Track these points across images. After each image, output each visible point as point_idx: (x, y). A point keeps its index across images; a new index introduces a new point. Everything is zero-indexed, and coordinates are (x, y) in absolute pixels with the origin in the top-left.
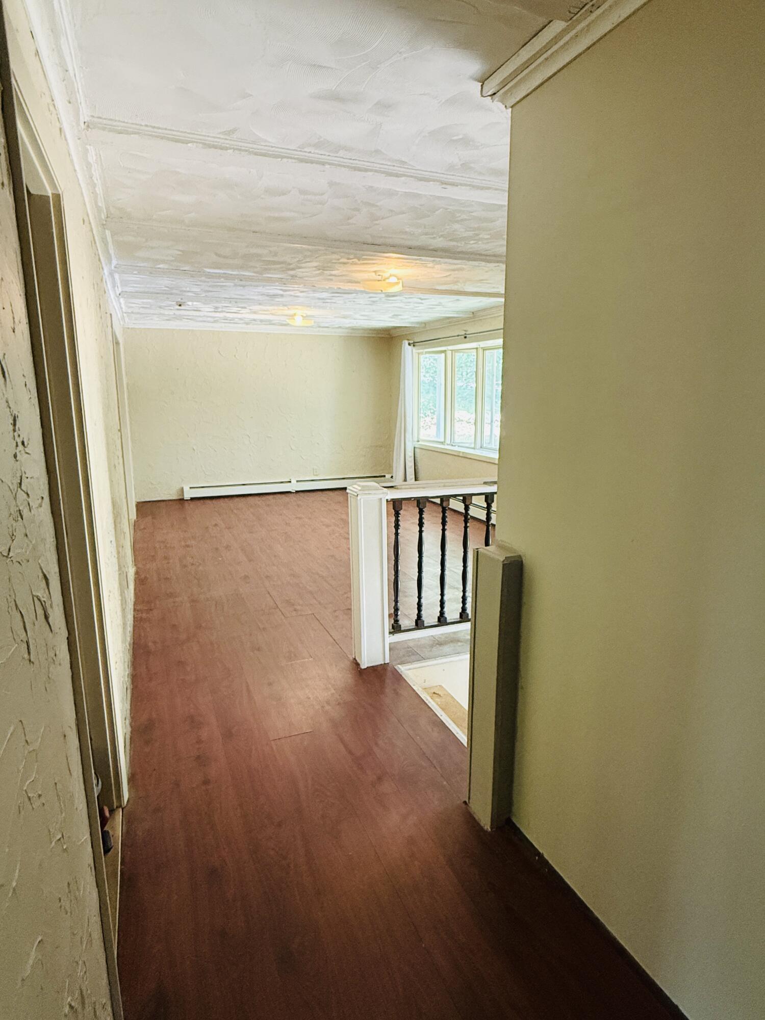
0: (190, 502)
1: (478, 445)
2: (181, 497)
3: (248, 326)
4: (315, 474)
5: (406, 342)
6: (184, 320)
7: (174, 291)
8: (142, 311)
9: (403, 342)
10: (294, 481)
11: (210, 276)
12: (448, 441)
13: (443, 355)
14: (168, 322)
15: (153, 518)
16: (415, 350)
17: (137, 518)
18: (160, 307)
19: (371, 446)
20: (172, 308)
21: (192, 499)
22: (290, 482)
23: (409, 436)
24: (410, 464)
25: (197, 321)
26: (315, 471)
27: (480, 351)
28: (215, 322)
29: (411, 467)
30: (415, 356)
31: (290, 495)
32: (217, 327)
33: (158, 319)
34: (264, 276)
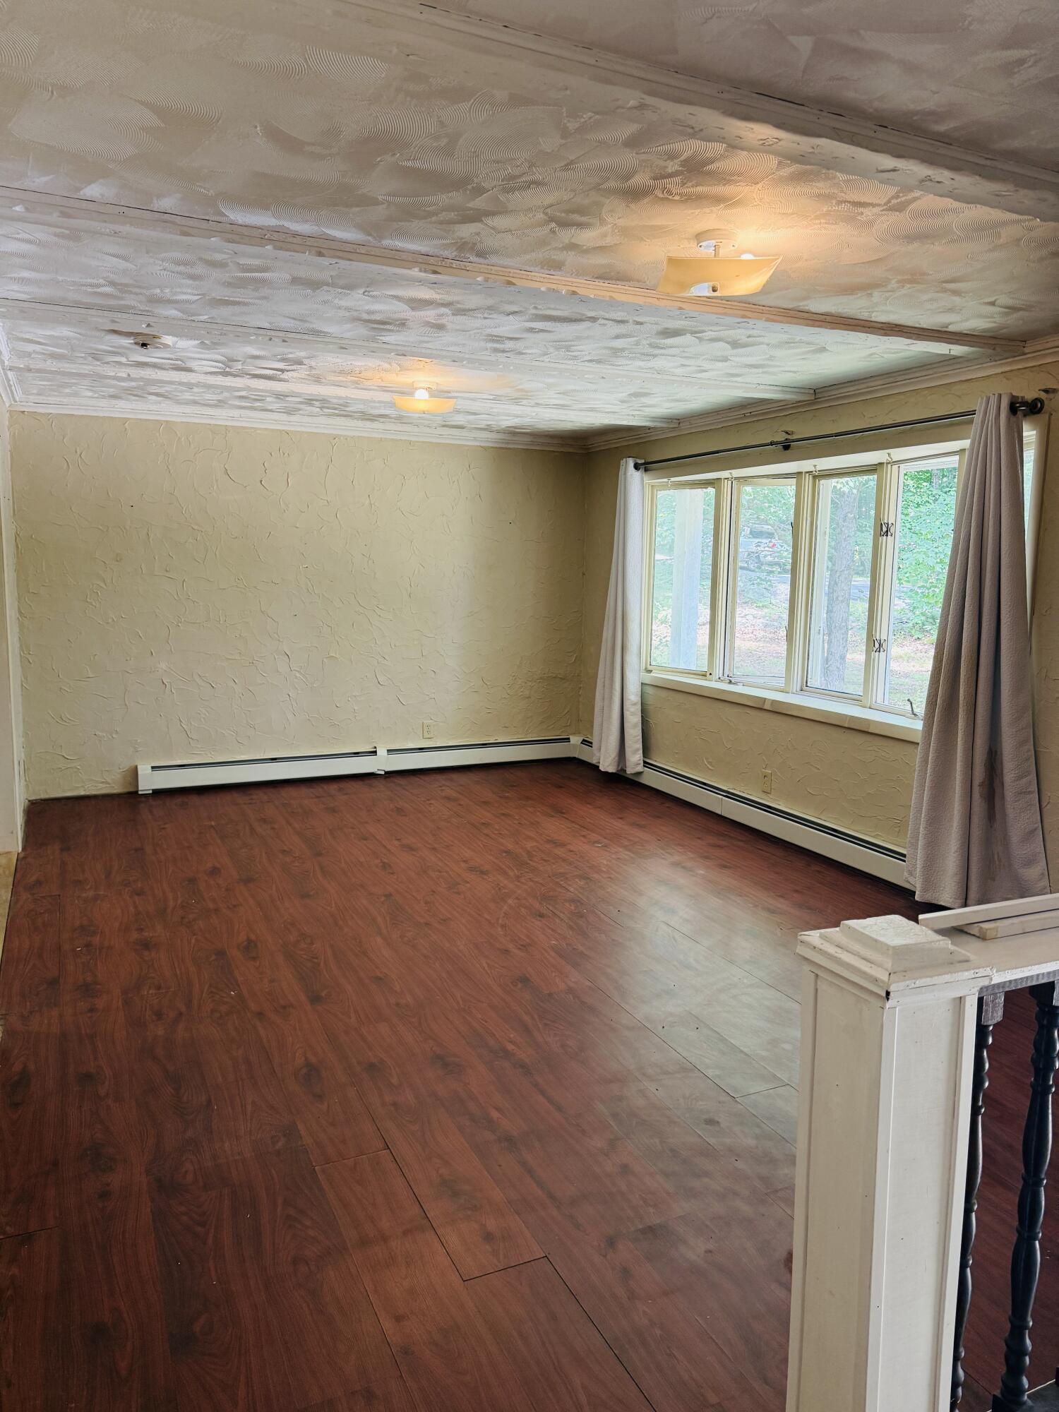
0: (151, 801)
1: (796, 685)
2: (132, 790)
3: (292, 418)
4: (426, 735)
5: (631, 463)
6: (151, 397)
7: (130, 301)
8: (51, 365)
9: (623, 462)
10: (382, 752)
11: (239, 234)
12: (718, 672)
13: (711, 491)
14: (114, 402)
15: (62, 850)
16: (649, 480)
17: (24, 848)
18: (96, 356)
19: (541, 678)
20: (123, 360)
21: (157, 793)
22: (375, 753)
23: (632, 659)
24: (634, 719)
25: (178, 402)
26: (426, 730)
27: (808, 481)
28: (220, 404)
29: (635, 726)
30: (648, 490)
31: (375, 782)
32: (223, 417)
33: (90, 394)
34: (386, 242)
